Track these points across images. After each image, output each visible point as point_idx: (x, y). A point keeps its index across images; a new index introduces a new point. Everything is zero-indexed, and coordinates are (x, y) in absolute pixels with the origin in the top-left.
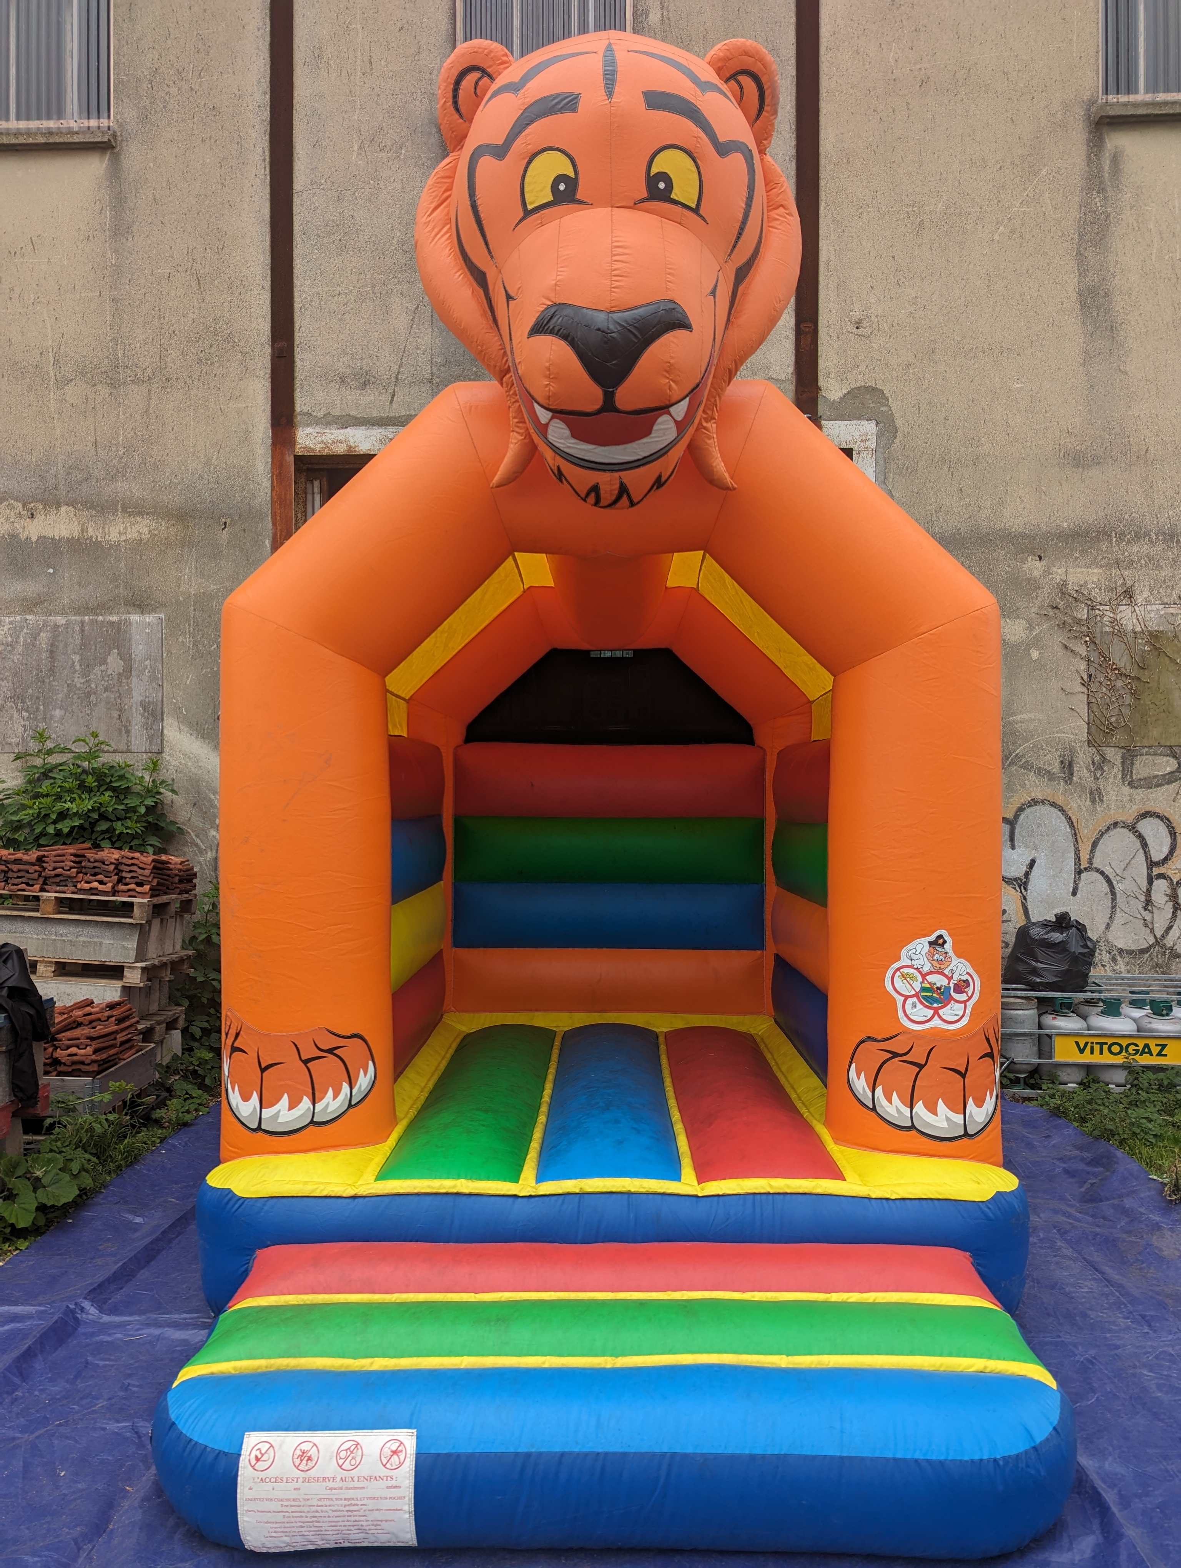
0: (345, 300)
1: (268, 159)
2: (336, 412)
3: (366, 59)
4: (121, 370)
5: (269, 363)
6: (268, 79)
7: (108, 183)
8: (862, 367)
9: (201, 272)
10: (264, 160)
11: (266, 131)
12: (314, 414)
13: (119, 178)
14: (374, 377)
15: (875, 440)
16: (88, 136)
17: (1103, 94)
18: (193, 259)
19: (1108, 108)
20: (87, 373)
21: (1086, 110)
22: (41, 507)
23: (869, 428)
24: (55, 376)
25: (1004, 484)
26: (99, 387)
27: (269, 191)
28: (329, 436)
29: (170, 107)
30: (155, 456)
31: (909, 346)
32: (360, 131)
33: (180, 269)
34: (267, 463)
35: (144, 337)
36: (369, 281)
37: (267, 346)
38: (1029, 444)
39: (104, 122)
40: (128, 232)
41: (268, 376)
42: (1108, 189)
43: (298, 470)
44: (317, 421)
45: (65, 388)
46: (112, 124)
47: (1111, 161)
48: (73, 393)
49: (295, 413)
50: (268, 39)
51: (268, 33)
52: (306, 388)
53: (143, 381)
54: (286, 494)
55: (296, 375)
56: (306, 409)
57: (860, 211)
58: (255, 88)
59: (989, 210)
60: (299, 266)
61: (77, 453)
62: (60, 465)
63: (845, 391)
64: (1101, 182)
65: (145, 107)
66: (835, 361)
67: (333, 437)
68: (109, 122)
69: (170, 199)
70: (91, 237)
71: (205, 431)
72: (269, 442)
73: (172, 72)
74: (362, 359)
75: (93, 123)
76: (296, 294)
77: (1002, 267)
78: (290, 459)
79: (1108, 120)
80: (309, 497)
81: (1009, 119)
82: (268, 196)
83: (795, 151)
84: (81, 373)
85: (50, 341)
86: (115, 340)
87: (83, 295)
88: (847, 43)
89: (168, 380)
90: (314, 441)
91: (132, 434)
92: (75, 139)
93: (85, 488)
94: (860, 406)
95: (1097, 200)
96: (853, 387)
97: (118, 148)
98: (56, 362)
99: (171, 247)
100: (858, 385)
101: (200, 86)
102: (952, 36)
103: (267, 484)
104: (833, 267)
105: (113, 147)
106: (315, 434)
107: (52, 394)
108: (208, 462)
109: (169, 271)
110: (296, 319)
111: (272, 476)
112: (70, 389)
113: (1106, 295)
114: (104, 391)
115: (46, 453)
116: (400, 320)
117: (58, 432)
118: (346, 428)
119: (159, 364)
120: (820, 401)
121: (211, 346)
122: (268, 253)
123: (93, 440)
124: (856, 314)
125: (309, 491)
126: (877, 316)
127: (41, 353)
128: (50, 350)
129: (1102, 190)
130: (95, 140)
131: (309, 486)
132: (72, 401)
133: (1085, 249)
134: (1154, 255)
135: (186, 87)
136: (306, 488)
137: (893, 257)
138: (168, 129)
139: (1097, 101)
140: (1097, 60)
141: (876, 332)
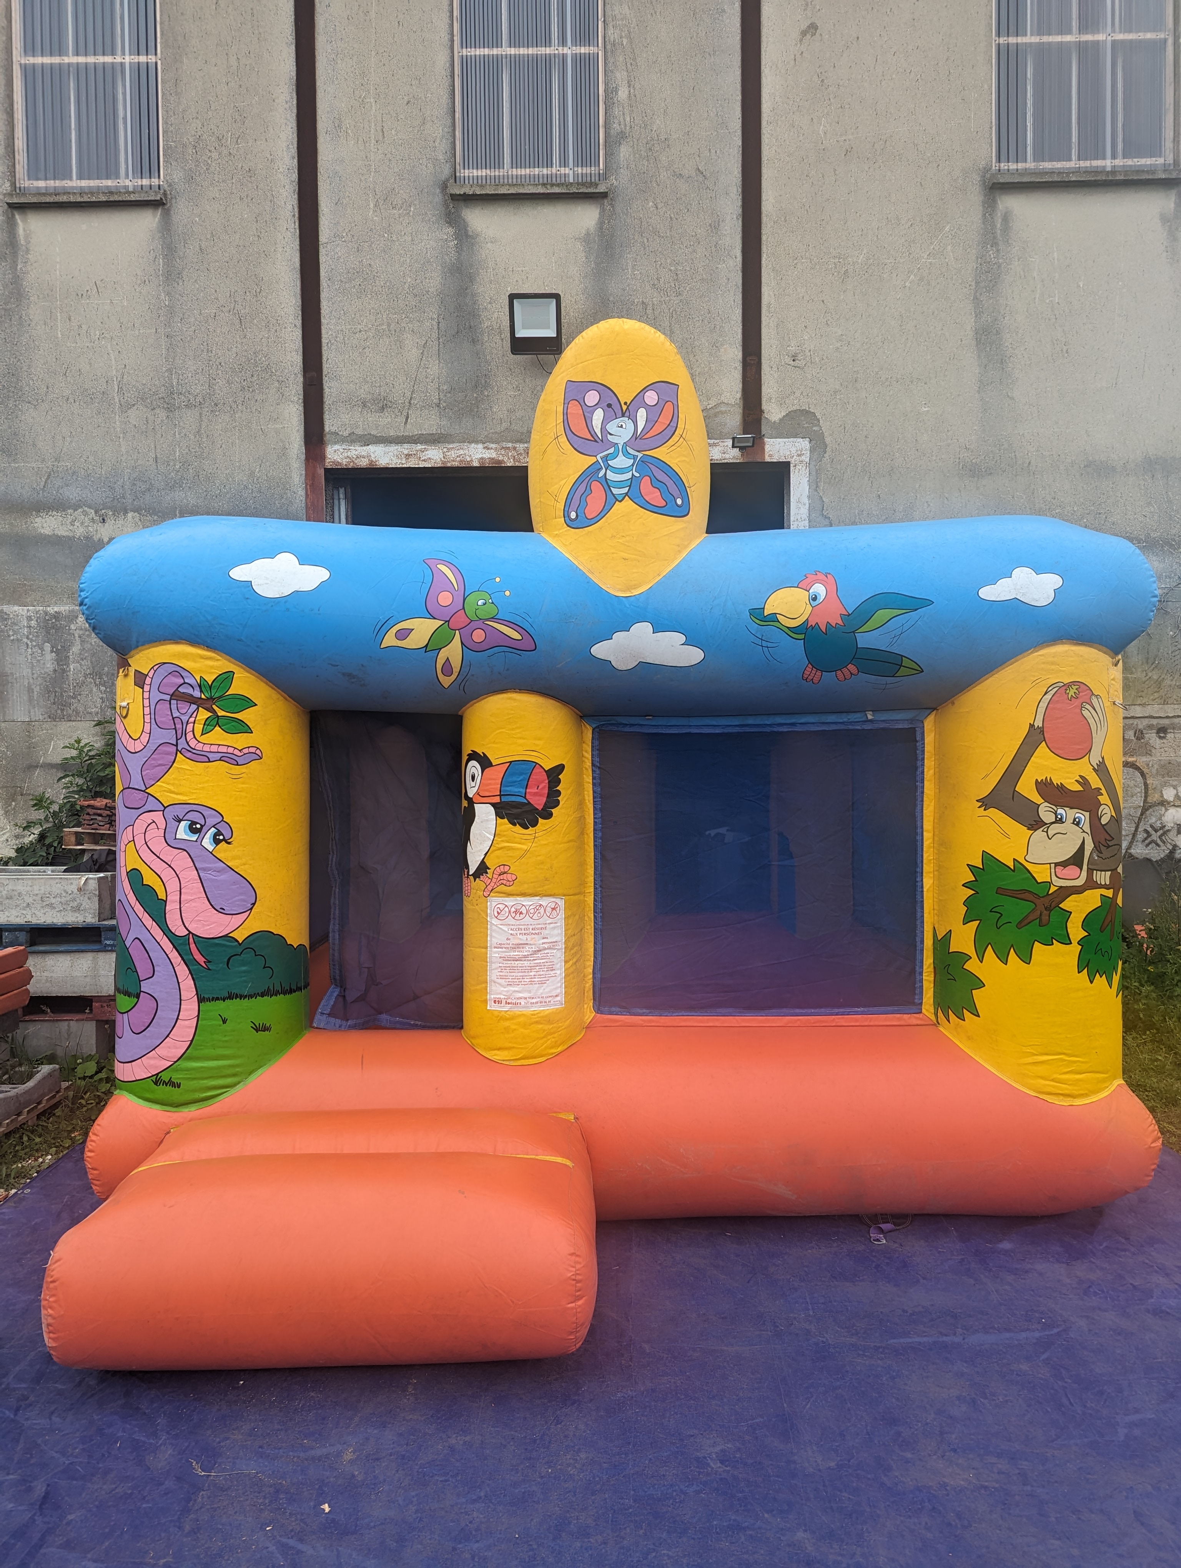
0: (365, 337)
1: (297, 215)
2: (359, 432)
3: (379, 129)
4: (175, 396)
5: (302, 390)
6: (296, 145)
7: (161, 234)
8: (798, 394)
9: (242, 312)
10: (294, 216)
11: (294, 191)
12: (341, 433)
13: (169, 230)
14: (391, 402)
15: (808, 455)
16: (143, 195)
17: (996, 162)
18: (235, 301)
19: (999, 176)
20: (147, 398)
21: (982, 177)
22: (111, 513)
23: (804, 444)
24: (120, 401)
25: (914, 491)
26: (157, 411)
27: (298, 243)
28: (354, 452)
29: (212, 169)
30: (206, 470)
31: (836, 376)
32: (375, 191)
33: (224, 309)
34: (301, 475)
35: (195, 368)
36: (385, 320)
37: (299, 375)
38: (934, 458)
39: (155, 182)
40: (179, 278)
41: (301, 401)
42: (1000, 243)
43: (327, 479)
44: (343, 440)
45: (129, 411)
46: (161, 183)
47: (1003, 220)
48: (135, 416)
49: (325, 433)
50: (295, 111)
51: (295, 105)
52: (334, 411)
53: (195, 406)
54: (318, 501)
55: (325, 400)
56: (333, 429)
57: (795, 262)
58: (285, 153)
59: (902, 261)
60: (325, 307)
61: (140, 467)
62: (126, 478)
63: (783, 414)
64: (995, 238)
65: (190, 169)
66: (775, 388)
67: (357, 453)
68: (159, 182)
69: (214, 249)
70: (147, 281)
71: (249, 448)
72: (303, 457)
73: (213, 139)
74: (380, 386)
75: (145, 182)
76: (323, 331)
77: (912, 309)
78: (322, 472)
79: (999, 186)
80: (336, 502)
81: (918, 184)
82: (298, 247)
83: (741, 210)
84: (142, 399)
85: (114, 372)
86: (170, 371)
87: (141, 331)
88: (784, 118)
89: (216, 405)
90: (341, 456)
91: (187, 450)
92: (133, 198)
93: (148, 497)
94: (796, 426)
95: (991, 252)
96: (790, 410)
97: (169, 205)
98: (120, 389)
99: (216, 291)
100: (795, 408)
101: (237, 151)
102: (871, 112)
103: (301, 493)
104: (773, 309)
105: (164, 204)
106: (342, 450)
107: (117, 416)
108: (252, 474)
109: (214, 311)
110: (324, 352)
111: (306, 486)
112: (132, 413)
113: (998, 333)
114: (162, 414)
115: (114, 467)
116: (413, 354)
117: (123, 449)
118: (368, 445)
119: (208, 391)
120: (763, 422)
121: (252, 376)
122: (299, 296)
123: (154, 456)
124: (793, 349)
125: (336, 497)
126: (810, 351)
127: (107, 382)
128: (115, 379)
129: (995, 244)
130: (149, 199)
131: (336, 492)
132: (135, 423)
133: (981, 294)
134: (1037, 300)
135: (225, 152)
136: (333, 494)
137: (823, 301)
138: (211, 189)
139: (991, 169)
140: (991, 134)
141: (809, 364)
